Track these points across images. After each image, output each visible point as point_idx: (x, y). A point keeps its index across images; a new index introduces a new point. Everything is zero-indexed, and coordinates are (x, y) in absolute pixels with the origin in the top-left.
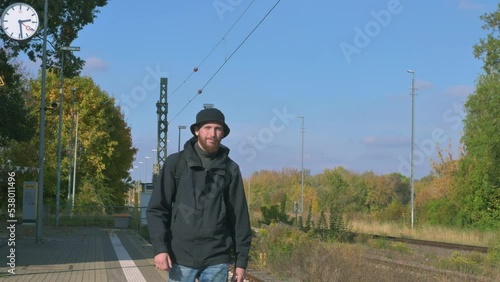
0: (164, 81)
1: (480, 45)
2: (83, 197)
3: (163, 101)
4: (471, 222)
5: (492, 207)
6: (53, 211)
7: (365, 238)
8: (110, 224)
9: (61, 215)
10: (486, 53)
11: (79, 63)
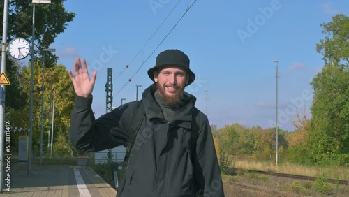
0: (110, 70)
1: (320, 44)
2: (58, 145)
3: (110, 83)
4: (316, 161)
5: (330, 151)
6: (38, 154)
7: (242, 172)
8: (75, 163)
9: (43, 157)
10: (324, 49)
11: (55, 58)
